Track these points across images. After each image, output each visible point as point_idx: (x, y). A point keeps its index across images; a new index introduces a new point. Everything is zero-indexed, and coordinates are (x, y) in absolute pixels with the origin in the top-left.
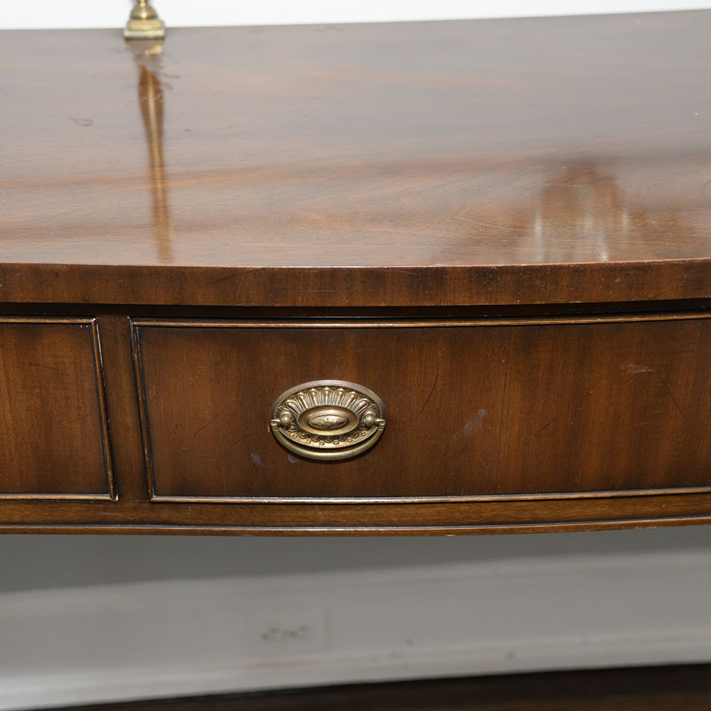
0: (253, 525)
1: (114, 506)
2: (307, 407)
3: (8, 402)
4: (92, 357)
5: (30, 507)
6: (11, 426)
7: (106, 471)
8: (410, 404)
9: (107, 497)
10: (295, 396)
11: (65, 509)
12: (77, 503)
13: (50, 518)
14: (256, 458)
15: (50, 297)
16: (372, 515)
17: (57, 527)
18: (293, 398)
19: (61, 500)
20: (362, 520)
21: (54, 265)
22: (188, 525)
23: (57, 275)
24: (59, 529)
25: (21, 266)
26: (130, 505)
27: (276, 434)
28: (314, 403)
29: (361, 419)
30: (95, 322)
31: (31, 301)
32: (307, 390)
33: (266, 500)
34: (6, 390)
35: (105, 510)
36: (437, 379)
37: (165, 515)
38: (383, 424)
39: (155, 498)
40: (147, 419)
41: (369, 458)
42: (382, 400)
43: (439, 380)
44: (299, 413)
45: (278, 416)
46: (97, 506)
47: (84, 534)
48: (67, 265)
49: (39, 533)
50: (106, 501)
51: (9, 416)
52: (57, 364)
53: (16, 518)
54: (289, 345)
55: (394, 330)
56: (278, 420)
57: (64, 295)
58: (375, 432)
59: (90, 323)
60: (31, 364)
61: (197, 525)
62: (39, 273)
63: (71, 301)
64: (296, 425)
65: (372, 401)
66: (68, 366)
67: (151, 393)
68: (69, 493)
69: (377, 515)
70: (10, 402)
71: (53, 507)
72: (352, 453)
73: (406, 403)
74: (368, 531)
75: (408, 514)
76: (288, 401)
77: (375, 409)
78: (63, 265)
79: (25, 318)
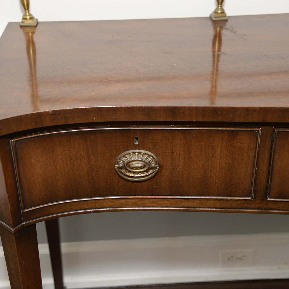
1: (251, 202)
3: (219, 161)
4: (255, 143)
5: (218, 202)
6: (218, 170)
7: (251, 188)
9: (250, 198)
11: (232, 203)
12: (237, 200)
13: (225, 206)
15: (250, 119)
17: (228, 210)
19: (231, 199)
21: (255, 107)
22: (279, 210)
23: (254, 111)
24: (228, 211)
25: (241, 107)
26: (258, 202)
30: (261, 130)
31: (242, 121)
34: (219, 156)
35: (247, 204)
37: (271, 206)
39: (269, 199)
40: (272, 168)
46: (245, 202)
47: (238, 213)
48: (260, 107)
49: (220, 212)
50: (249, 200)
51: (218, 166)
52: (241, 146)
53: (212, 206)
57: (255, 119)
59: (259, 130)
60: (231, 146)
62: (247, 110)
63: (257, 121)
66: (245, 147)
67: (276, 157)
68: (235, 196)
70: (220, 161)
71: (227, 202)
78: (258, 107)
79: (233, 128)
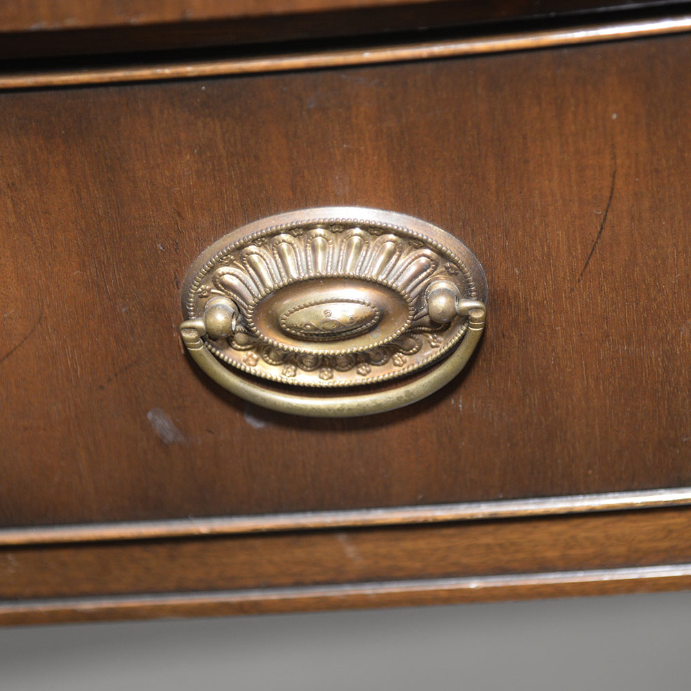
0: (181, 590)
2: (269, 283)
8: (549, 255)
10: (238, 254)
14: (162, 423)
16: (488, 546)
18: (231, 263)
20: (465, 560)
27: (200, 361)
28: (287, 272)
29: (419, 304)
32: (268, 239)
33: (202, 527)
36: (613, 183)
38: (478, 315)
41: (458, 402)
42: (472, 250)
43: (620, 183)
44: (251, 301)
45: (202, 311)
54: (200, 124)
55: (479, 63)
56: (199, 324)
58: (463, 337)
61: (37, 597)
64: (249, 331)
65: (442, 255)
69: (501, 545)
72: (408, 394)
73: (537, 254)
74: (485, 589)
75: (587, 538)
76: (221, 270)
77: (455, 273)
